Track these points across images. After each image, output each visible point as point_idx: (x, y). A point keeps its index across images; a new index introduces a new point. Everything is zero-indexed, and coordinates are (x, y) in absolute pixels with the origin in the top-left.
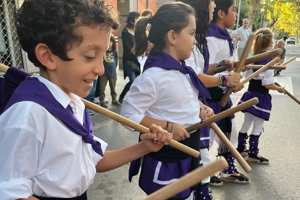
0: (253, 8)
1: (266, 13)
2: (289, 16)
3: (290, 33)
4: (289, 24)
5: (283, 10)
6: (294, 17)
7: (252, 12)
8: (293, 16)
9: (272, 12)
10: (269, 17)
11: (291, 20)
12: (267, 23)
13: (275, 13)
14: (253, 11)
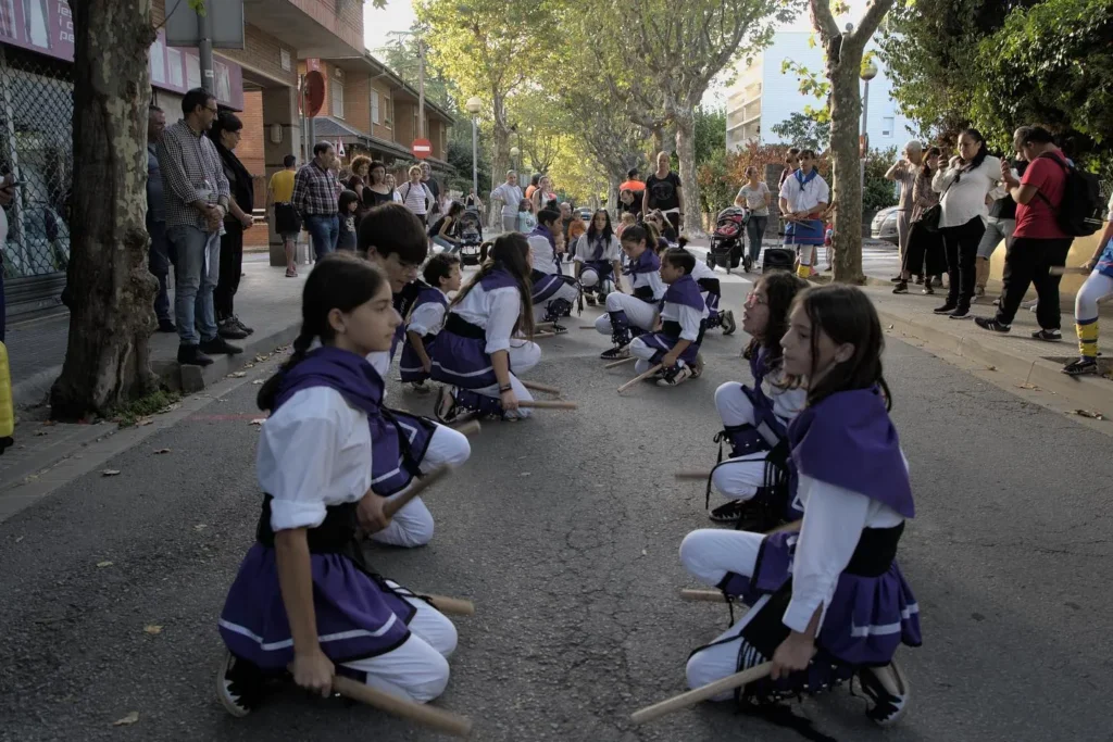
0: (500, 147)
1: (521, 156)
2: (571, 162)
3: (577, 199)
4: (574, 178)
5: (556, 149)
6: (583, 163)
7: (497, 155)
8: (579, 162)
9: (533, 154)
10: (528, 163)
11: (576, 170)
12: (526, 176)
13: (541, 156)
14: (501, 154)
